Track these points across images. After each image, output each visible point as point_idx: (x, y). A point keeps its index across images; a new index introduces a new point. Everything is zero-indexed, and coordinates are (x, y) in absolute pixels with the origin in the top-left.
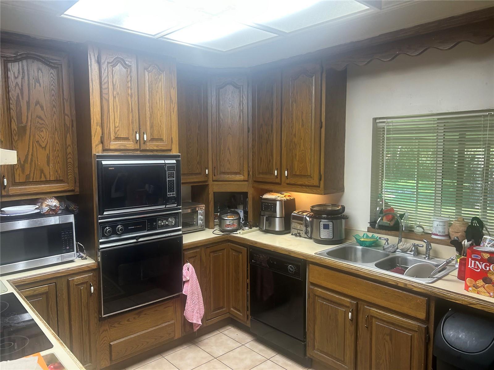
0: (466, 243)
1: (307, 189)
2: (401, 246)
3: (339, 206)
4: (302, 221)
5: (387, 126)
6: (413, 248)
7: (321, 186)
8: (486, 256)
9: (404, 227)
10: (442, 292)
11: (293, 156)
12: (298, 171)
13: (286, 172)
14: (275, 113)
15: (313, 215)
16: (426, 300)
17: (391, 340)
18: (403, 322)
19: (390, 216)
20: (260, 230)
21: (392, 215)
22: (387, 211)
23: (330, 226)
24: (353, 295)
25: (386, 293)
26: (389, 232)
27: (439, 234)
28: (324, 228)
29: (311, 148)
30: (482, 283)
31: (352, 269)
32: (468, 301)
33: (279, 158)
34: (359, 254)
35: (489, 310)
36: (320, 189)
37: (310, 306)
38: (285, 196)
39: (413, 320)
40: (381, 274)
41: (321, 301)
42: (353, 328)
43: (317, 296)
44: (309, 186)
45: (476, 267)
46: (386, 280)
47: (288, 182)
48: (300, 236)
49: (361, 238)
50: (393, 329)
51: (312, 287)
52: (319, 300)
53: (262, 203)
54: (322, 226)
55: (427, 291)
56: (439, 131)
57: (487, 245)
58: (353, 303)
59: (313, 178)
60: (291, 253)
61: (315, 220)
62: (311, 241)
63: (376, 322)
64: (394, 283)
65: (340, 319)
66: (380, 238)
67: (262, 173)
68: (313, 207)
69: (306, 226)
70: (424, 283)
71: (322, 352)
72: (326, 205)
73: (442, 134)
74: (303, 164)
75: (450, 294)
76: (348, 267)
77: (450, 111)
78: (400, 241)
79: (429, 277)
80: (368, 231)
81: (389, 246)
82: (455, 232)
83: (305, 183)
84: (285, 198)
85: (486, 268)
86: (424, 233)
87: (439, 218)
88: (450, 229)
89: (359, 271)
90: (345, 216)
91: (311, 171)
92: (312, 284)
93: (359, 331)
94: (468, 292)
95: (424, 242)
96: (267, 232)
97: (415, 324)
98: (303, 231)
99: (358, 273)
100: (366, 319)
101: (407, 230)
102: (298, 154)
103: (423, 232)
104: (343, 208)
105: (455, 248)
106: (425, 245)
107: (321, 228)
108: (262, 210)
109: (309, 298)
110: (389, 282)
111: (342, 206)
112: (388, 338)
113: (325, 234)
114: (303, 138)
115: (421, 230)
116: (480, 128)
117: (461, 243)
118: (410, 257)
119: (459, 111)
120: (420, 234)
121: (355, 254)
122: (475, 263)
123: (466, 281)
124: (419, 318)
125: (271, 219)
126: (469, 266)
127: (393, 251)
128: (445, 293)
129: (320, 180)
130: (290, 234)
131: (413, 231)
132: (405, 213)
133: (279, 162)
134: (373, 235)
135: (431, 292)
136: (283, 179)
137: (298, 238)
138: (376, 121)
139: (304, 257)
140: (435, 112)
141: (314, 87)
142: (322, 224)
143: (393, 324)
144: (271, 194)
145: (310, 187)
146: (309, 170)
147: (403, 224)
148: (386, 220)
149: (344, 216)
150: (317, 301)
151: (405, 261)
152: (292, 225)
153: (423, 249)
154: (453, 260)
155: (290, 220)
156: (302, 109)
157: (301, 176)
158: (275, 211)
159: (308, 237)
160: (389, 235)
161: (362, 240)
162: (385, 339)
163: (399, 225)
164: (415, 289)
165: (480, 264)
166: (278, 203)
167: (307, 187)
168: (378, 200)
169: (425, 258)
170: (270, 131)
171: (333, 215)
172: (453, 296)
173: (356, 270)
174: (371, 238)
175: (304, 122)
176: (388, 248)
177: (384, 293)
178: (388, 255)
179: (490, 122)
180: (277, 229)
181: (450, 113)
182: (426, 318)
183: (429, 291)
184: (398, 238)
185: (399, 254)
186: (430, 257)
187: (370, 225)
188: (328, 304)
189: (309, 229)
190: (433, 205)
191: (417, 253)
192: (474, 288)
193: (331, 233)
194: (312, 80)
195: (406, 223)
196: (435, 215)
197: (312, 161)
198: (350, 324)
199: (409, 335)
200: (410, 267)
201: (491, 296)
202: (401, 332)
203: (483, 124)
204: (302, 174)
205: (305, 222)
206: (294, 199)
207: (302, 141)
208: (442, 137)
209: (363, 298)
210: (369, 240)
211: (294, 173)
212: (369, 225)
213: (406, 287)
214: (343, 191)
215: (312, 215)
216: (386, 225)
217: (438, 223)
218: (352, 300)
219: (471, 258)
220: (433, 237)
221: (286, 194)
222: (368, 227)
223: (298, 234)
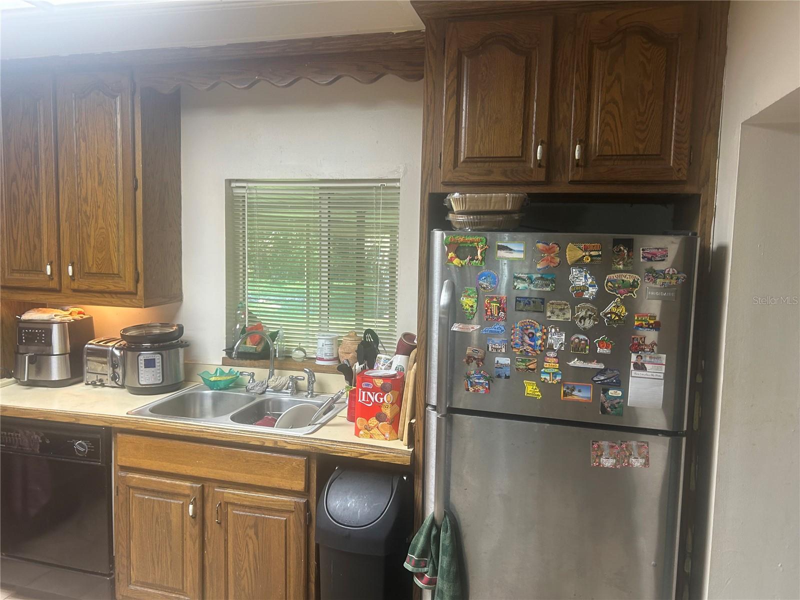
0: (357, 367)
1: (113, 298)
2: (272, 383)
3: (173, 326)
4: (106, 358)
5: (248, 193)
6: (291, 383)
7: (139, 293)
8: (379, 383)
9: (277, 351)
10: (325, 444)
11: (83, 238)
12: (95, 265)
13: (70, 268)
14: (42, 156)
15: (126, 345)
16: (304, 461)
17: (256, 534)
18: (273, 501)
19: (257, 337)
20: (17, 382)
21: (260, 335)
22: (252, 329)
23: (157, 361)
24: (196, 475)
25: (247, 461)
26: (256, 363)
27: (325, 358)
28: (146, 367)
29: (118, 224)
30: (375, 422)
31: (192, 431)
32: (359, 452)
33: (54, 242)
34: (208, 403)
35: (385, 459)
36: (138, 298)
37: (120, 509)
38: (71, 314)
39: (289, 496)
40: (238, 431)
41: (140, 496)
42: (196, 531)
43: (133, 488)
44: (116, 293)
45: (367, 401)
46: (246, 441)
47: (76, 287)
48: (103, 385)
49: (211, 376)
50: (259, 517)
51: (123, 474)
52: (136, 495)
53: (20, 329)
54: (141, 363)
55: (306, 446)
56: (323, 206)
57: (382, 367)
58: (196, 487)
59: (124, 279)
60: (80, 419)
61: (129, 353)
62: (124, 391)
63: (234, 512)
64: (258, 443)
65: (175, 519)
66: (241, 373)
67: (19, 271)
68: (125, 330)
69: (114, 366)
70: (301, 435)
71: (144, 584)
72: (152, 325)
73: (327, 211)
74: (104, 253)
75: (335, 445)
76: (186, 428)
77: (334, 178)
78: (271, 374)
79: (310, 425)
80: (223, 365)
81: (255, 384)
82: (346, 353)
83: (108, 288)
84: (70, 318)
85: (379, 400)
86: (307, 358)
87: (325, 334)
88: (339, 350)
89: (203, 432)
90: (184, 343)
91: (119, 266)
92: (124, 468)
93: (208, 533)
94: (359, 437)
95: (306, 372)
96: (32, 384)
97: (290, 501)
98: (109, 375)
99: (202, 436)
100: (217, 510)
101: (282, 357)
102: (93, 233)
103: (305, 357)
104: (181, 329)
105: (343, 376)
106: (306, 376)
107: (140, 367)
108: (21, 343)
109: (117, 495)
110: (250, 443)
111: (178, 325)
112: (251, 532)
113: (148, 377)
114: (102, 207)
115: (302, 354)
116: (372, 205)
117: (351, 367)
118: (285, 398)
119: (345, 178)
120: (300, 360)
121: (202, 405)
122: (366, 394)
123: (356, 423)
124: (295, 489)
125: (40, 360)
126: (360, 400)
127: (261, 392)
128: (329, 445)
129: (137, 281)
130: (83, 384)
131: (291, 357)
132: (279, 331)
133: (54, 250)
134: (231, 369)
135: (310, 447)
136: (65, 282)
137: (99, 389)
138: (230, 184)
139: (105, 422)
140: (315, 177)
141: (119, 117)
142: (141, 360)
143: (259, 508)
144: (41, 310)
145: (119, 296)
146: (115, 264)
147: (277, 348)
148: (251, 344)
149: (182, 342)
150: (133, 496)
151: (278, 405)
152: (85, 366)
153: (304, 383)
154: (342, 393)
155: (82, 357)
156: (98, 153)
157: (100, 275)
158: (49, 343)
159: (119, 385)
160: (255, 367)
161: (213, 379)
162: (248, 535)
163: (270, 349)
164: (289, 447)
165: (372, 395)
166: (55, 329)
167: (114, 296)
168: (239, 312)
169: (306, 396)
170: (34, 190)
171: (162, 342)
172: (339, 447)
173: (198, 431)
174: (228, 375)
175: (103, 176)
176: (253, 388)
177: (244, 461)
178: (253, 399)
179: (383, 196)
180: (55, 376)
181: (333, 180)
182: (305, 488)
183: (307, 446)
184: (268, 370)
185: (269, 395)
186: (314, 393)
187: (227, 354)
188: (152, 498)
189: (119, 371)
190: (318, 315)
191: (297, 390)
192: (366, 431)
193: (159, 373)
194: (115, 103)
195: (281, 345)
196: (320, 331)
197: (121, 248)
198: (192, 524)
199: (282, 520)
200: (284, 413)
201: (386, 439)
202: (270, 518)
203: (376, 200)
204: (102, 272)
205: (110, 359)
206: (90, 319)
207: (100, 211)
208: (327, 216)
209: (211, 475)
210: (223, 378)
211: (87, 270)
212: (224, 354)
213: (276, 446)
214: (181, 300)
215: (124, 345)
216: (251, 351)
217: (324, 342)
218: (194, 483)
219: (362, 388)
220: (318, 362)
221: (72, 310)
222: (223, 358)
223: (99, 382)
